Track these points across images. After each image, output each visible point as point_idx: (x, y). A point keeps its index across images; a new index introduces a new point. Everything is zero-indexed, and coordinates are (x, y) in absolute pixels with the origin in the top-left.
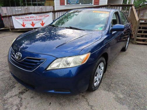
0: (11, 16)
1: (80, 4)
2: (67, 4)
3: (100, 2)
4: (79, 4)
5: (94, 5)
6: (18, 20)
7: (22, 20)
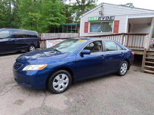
0: (46, 40)
1: (102, 32)
2: (90, 31)
3: (119, 31)
4: (100, 32)
5: (114, 33)
6: (50, 43)
7: (52, 43)
